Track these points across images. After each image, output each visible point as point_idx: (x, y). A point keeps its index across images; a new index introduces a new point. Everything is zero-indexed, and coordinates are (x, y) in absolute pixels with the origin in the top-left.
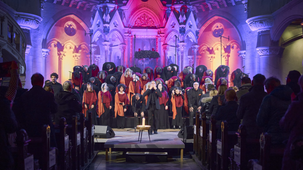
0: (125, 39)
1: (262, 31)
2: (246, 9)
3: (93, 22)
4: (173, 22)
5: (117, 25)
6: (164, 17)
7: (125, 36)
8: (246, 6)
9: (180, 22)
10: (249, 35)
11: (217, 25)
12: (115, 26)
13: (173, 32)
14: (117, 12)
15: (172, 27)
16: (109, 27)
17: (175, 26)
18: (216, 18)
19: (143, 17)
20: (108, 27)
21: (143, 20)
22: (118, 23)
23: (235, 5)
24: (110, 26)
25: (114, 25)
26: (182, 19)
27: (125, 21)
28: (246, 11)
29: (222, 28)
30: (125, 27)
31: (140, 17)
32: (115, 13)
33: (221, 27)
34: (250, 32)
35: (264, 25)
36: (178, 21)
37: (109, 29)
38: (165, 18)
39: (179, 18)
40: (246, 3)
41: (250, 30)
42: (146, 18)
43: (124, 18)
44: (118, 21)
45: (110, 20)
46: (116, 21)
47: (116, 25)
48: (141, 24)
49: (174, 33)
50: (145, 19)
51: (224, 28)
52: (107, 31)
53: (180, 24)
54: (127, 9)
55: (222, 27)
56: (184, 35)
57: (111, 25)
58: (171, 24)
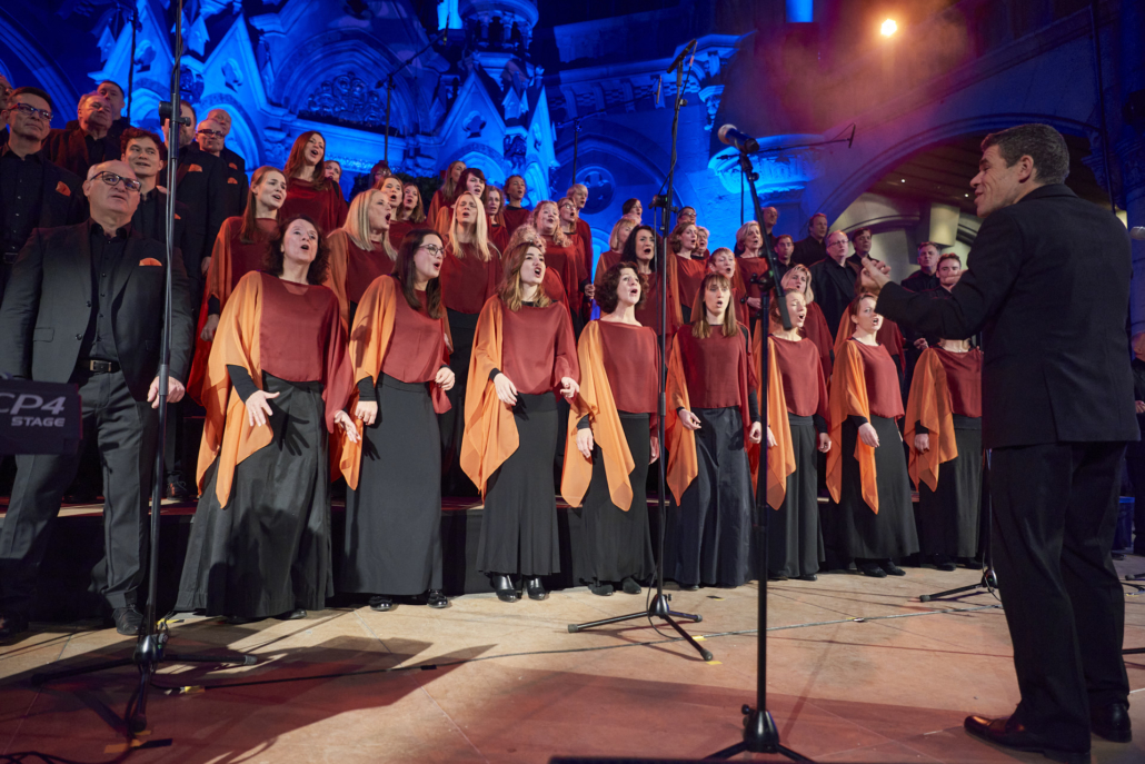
0: (267, 153)
1: (775, 192)
2: (713, 117)
3: (111, 49)
4: (473, 114)
5: (236, 81)
6: (435, 95)
7: (267, 140)
8: (714, 106)
9: (506, 118)
10: (717, 206)
11: (586, 172)
12: (228, 85)
13: (473, 153)
14: (240, 24)
15: (469, 134)
16: (199, 76)
17: (483, 132)
18: (589, 146)
19: (343, 83)
20: (194, 73)
21: (344, 95)
22: (239, 74)
23: (661, 108)
24: (205, 72)
25: (223, 79)
26: (514, 105)
27: (270, 77)
28: (710, 124)
29: (607, 186)
30: (271, 103)
31: (330, 79)
32: (234, 27)
33: (601, 179)
34: (720, 198)
35: (792, 169)
36: (501, 111)
37: (200, 87)
38: (437, 100)
39: (504, 103)
40: (715, 97)
41: (725, 189)
42: (358, 89)
43: (269, 65)
44: (242, 68)
45: (210, 47)
46: (234, 63)
47: (231, 83)
48: (337, 109)
49: (476, 157)
50: (351, 91)
51: (613, 184)
52: (190, 91)
53: (510, 123)
54: (281, 30)
55: (605, 181)
56: (522, 167)
57: (210, 72)
58: (467, 121)
